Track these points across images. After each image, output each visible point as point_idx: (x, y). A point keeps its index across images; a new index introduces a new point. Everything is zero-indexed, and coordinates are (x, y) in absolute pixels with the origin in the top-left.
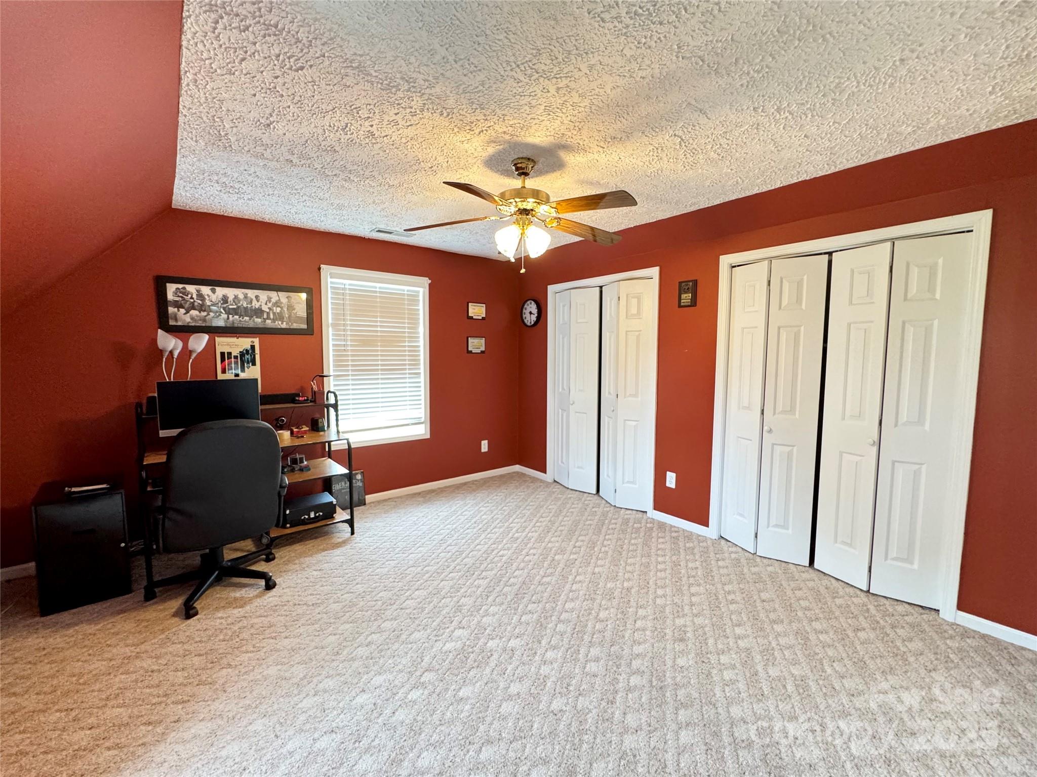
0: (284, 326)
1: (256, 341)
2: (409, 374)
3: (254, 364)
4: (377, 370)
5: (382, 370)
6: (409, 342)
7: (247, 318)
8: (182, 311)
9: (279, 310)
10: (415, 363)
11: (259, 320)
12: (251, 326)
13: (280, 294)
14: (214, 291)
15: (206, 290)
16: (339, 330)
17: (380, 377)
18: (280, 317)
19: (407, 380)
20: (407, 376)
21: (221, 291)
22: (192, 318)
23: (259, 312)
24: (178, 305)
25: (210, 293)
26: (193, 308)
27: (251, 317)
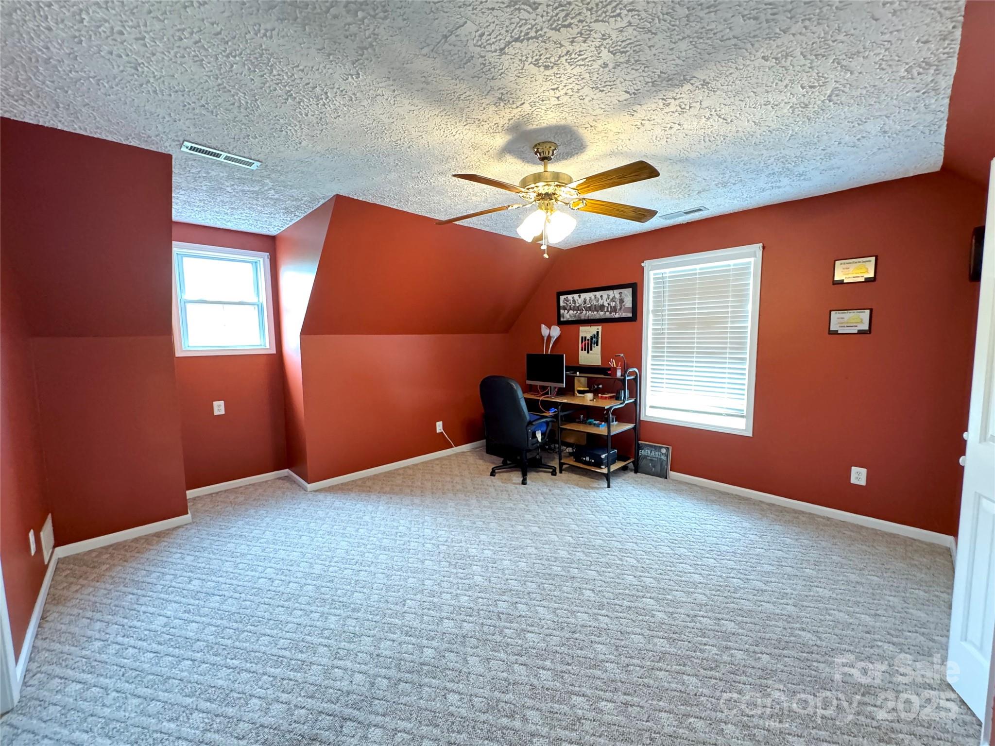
0: (617, 316)
1: (600, 328)
2: (730, 358)
3: (597, 345)
4: (693, 353)
5: (697, 353)
6: (732, 322)
7: (595, 313)
8: (566, 311)
9: (614, 303)
10: (739, 346)
11: (602, 313)
12: (598, 318)
13: (615, 291)
14: (580, 296)
15: (576, 296)
16: (659, 316)
17: (694, 359)
18: (614, 310)
19: (727, 366)
20: (727, 361)
21: (583, 295)
22: (570, 316)
23: (602, 307)
24: (565, 308)
25: (578, 298)
26: (571, 309)
27: (598, 311)
